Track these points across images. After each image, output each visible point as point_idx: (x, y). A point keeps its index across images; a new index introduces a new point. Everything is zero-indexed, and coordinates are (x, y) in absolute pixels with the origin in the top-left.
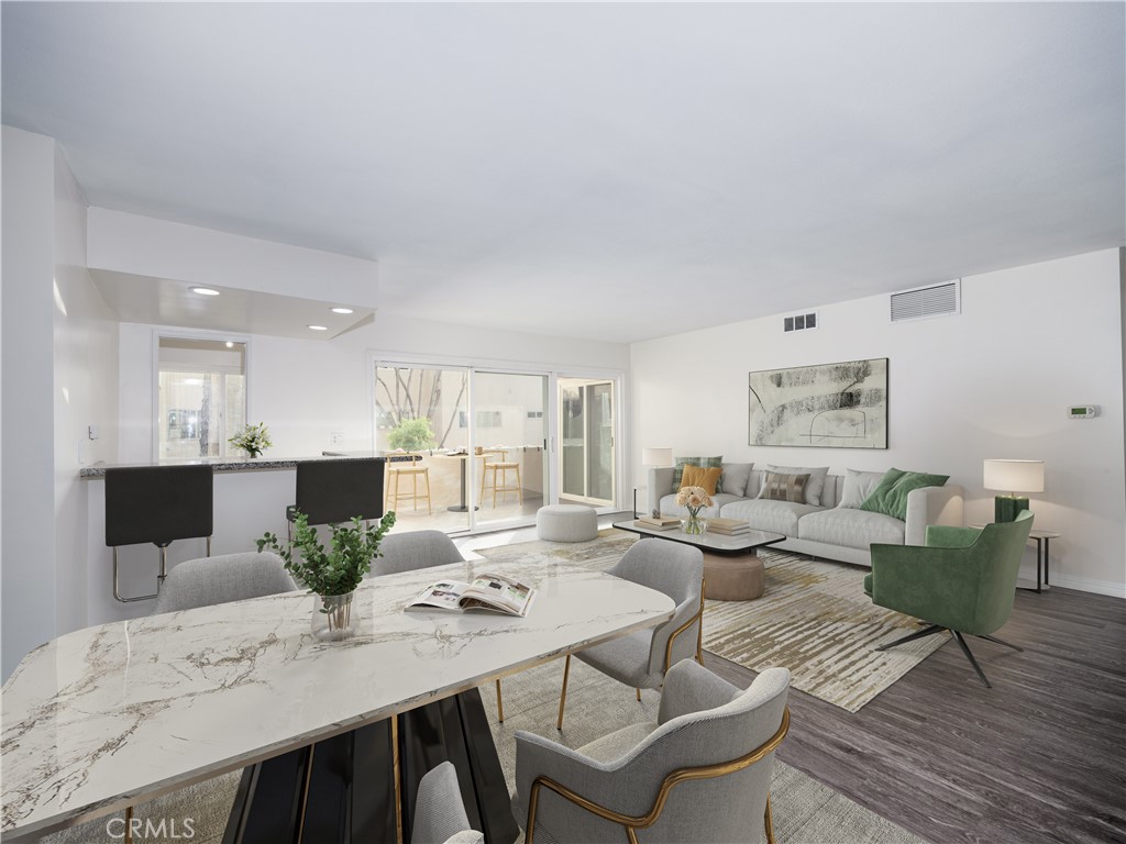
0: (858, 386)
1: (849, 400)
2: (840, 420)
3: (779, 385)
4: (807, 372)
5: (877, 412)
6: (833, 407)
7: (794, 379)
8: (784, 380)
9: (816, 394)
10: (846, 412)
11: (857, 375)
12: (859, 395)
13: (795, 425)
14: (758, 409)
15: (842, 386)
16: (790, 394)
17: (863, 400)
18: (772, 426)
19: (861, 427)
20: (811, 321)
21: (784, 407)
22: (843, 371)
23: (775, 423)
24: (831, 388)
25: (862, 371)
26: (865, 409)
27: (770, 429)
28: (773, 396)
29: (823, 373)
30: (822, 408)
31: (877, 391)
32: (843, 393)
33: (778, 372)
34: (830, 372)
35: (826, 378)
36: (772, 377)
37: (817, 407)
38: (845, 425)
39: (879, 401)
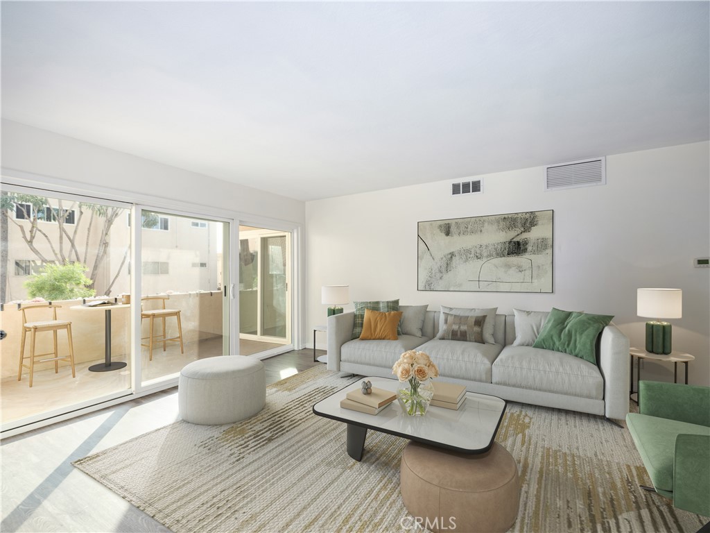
0: (525, 236)
1: (517, 248)
2: (508, 266)
3: (448, 233)
4: (476, 222)
5: (542, 259)
6: (500, 255)
7: (462, 228)
8: (453, 229)
9: (484, 243)
10: (514, 259)
11: (524, 225)
12: (526, 243)
13: (464, 271)
14: (427, 256)
15: (510, 235)
16: (458, 242)
17: (530, 248)
18: (441, 272)
19: (528, 273)
20: (476, 187)
21: (452, 255)
22: (510, 221)
23: (443, 269)
24: (501, 237)
25: (529, 221)
26: (532, 257)
27: (438, 275)
28: (442, 245)
29: (491, 223)
30: (490, 256)
31: (544, 240)
32: (510, 242)
33: (447, 222)
34: (498, 222)
35: (495, 227)
36: (440, 226)
37: (485, 254)
38: (512, 271)
39: (546, 248)
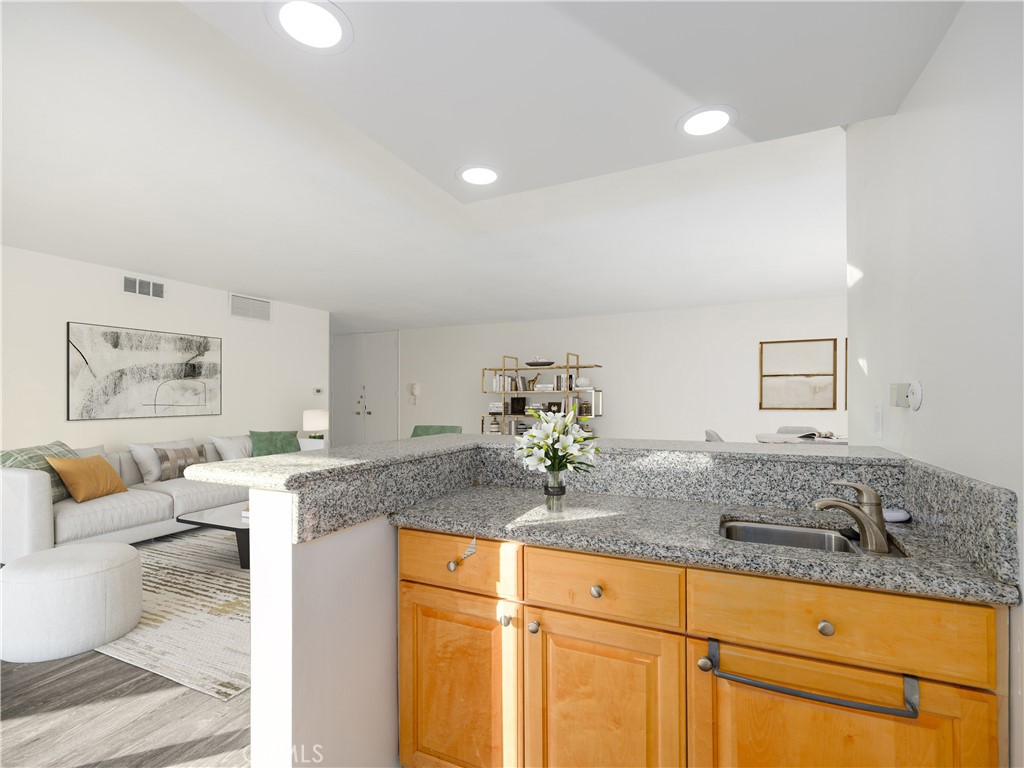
0: (199, 359)
1: (192, 371)
2: (185, 389)
3: (116, 345)
4: (151, 337)
5: (212, 383)
6: (178, 377)
7: (135, 342)
8: (123, 340)
9: (161, 362)
10: (189, 382)
11: (198, 348)
12: (200, 367)
13: (136, 394)
14: (85, 371)
15: (185, 357)
16: (127, 358)
17: (203, 372)
18: (106, 394)
19: (202, 395)
20: (158, 291)
21: (122, 373)
22: (187, 343)
23: (110, 390)
24: (178, 358)
25: (203, 347)
26: (206, 380)
27: (103, 399)
28: (107, 360)
29: (167, 341)
30: (167, 377)
31: (215, 365)
32: (187, 364)
33: (115, 330)
34: (175, 341)
35: (171, 346)
36: (105, 334)
37: (162, 375)
38: (189, 394)
39: (216, 374)
